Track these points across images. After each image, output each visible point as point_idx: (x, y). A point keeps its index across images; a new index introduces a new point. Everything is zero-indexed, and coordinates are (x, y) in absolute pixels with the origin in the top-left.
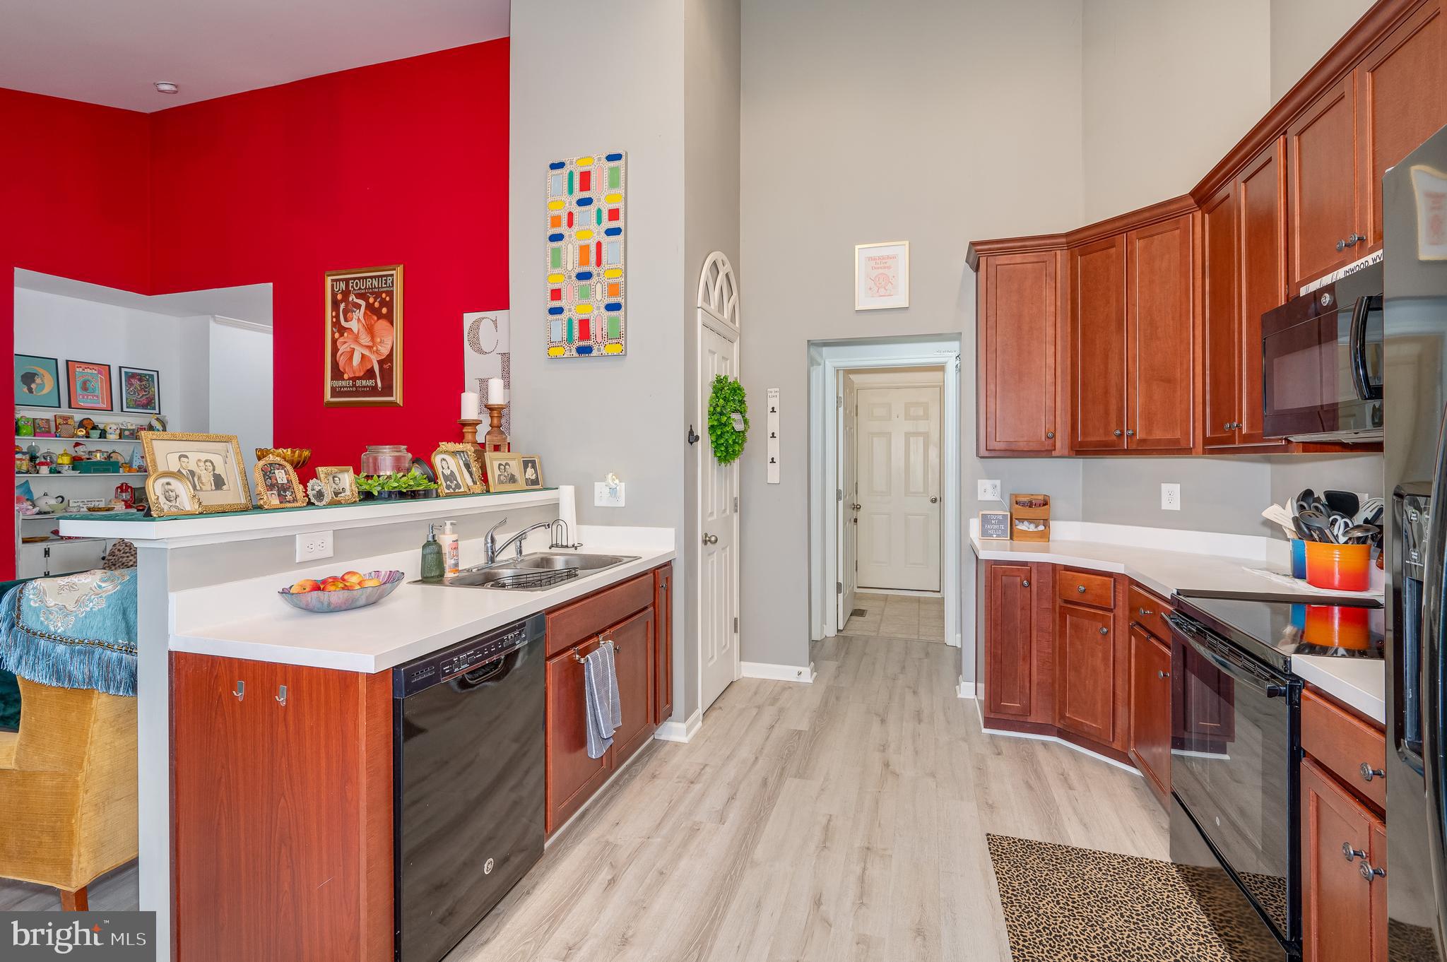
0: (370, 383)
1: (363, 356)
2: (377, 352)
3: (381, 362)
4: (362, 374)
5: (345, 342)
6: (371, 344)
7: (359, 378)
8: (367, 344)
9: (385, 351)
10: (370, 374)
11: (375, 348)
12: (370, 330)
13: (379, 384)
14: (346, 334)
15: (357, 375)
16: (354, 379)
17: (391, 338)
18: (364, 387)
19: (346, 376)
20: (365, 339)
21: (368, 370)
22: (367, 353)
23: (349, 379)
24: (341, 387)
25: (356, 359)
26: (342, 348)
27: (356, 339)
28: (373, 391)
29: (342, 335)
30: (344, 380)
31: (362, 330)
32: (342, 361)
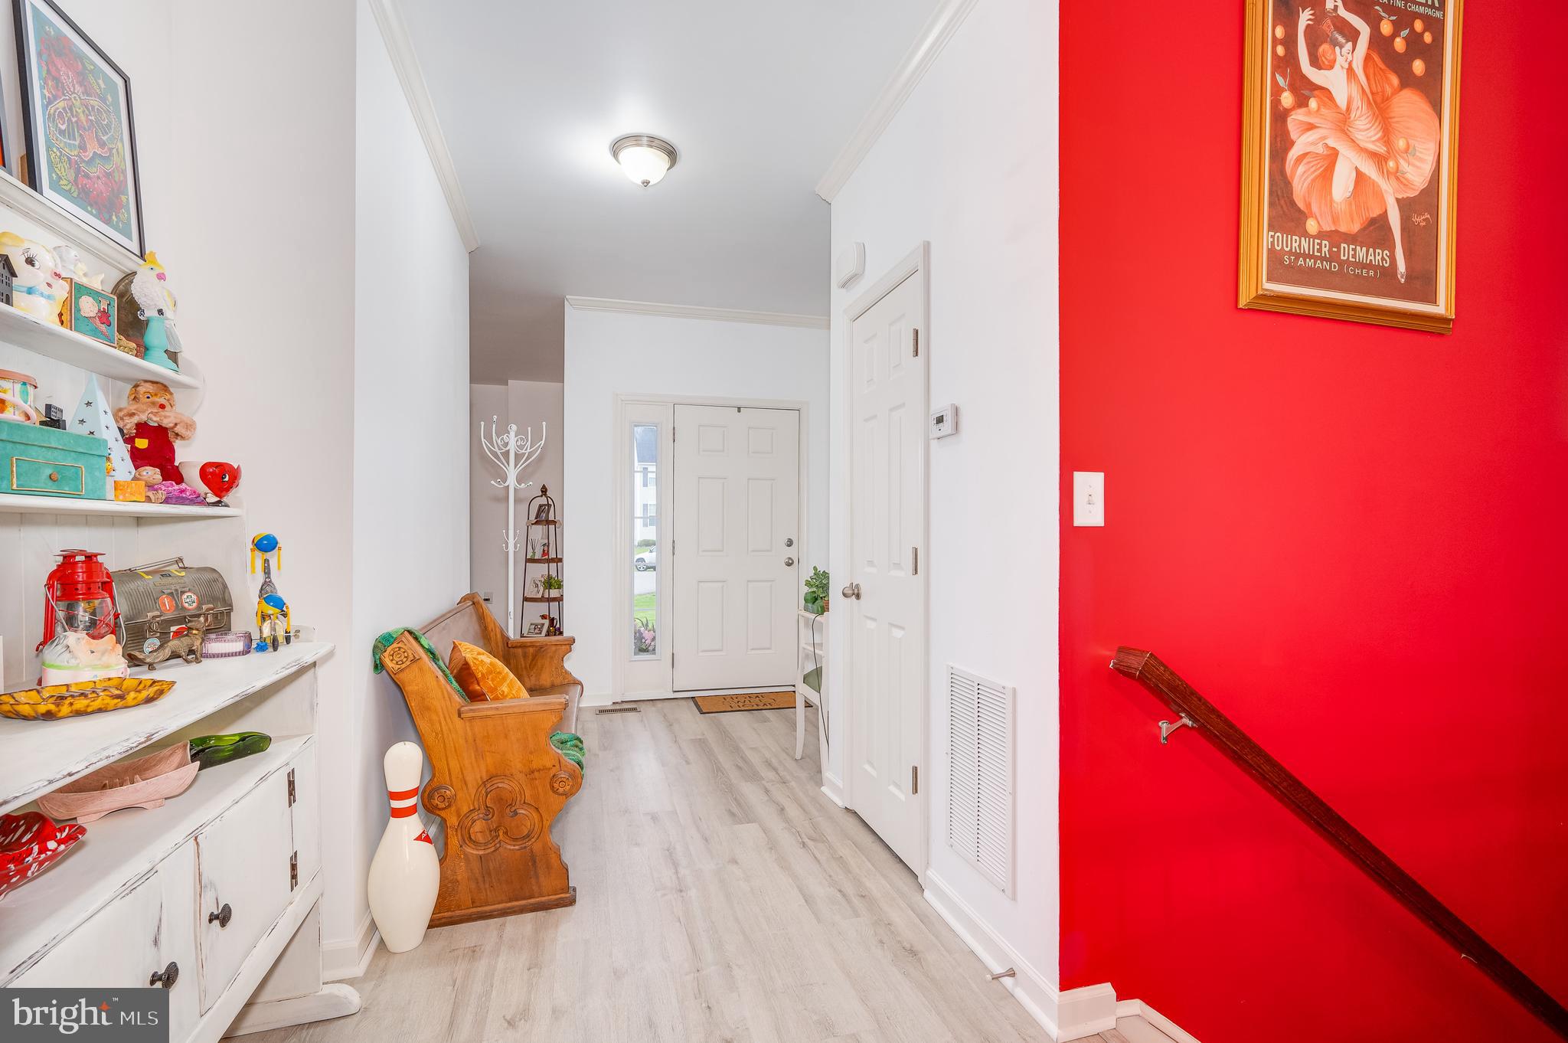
0: (1378, 257)
1: (1360, 177)
2: (1397, 176)
3: (1406, 206)
4: (1355, 228)
5: (1311, 127)
6: (1381, 149)
7: (1352, 239)
8: (1371, 147)
9: (1417, 176)
10: (1376, 231)
11: (1391, 164)
12: (1380, 107)
13: (1401, 267)
14: (1313, 104)
15: (1343, 229)
16: (1335, 237)
17: (1432, 147)
18: (1363, 266)
19: (1312, 226)
20: (1366, 131)
21: (1373, 221)
22: (1370, 170)
23: (1321, 235)
24: (1298, 256)
25: (1342, 185)
26: (1302, 143)
27: (1343, 124)
28: (1384, 280)
29: (1302, 102)
30: (1305, 234)
31: (1357, 102)
32: (1301, 180)
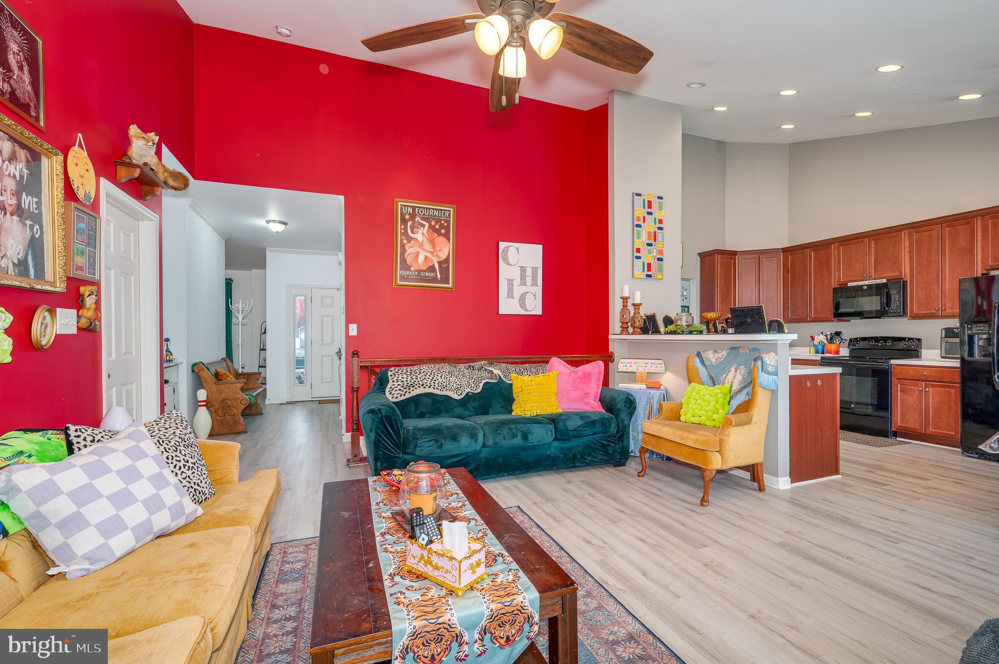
0: (432, 274)
1: (426, 257)
2: (437, 256)
3: (440, 263)
4: (425, 268)
5: (412, 247)
6: (432, 250)
7: (423, 271)
8: (430, 250)
9: (443, 256)
10: (432, 269)
11: (435, 253)
12: (432, 242)
13: (439, 276)
14: (412, 242)
15: (421, 269)
16: (419, 271)
17: (448, 249)
18: (427, 277)
19: (412, 269)
20: (427, 246)
21: (430, 267)
22: (429, 255)
23: (415, 271)
24: (408, 276)
25: (421, 259)
26: (409, 251)
27: (421, 245)
28: (434, 280)
29: (409, 242)
30: (411, 271)
31: (425, 240)
32: (409, 260)
